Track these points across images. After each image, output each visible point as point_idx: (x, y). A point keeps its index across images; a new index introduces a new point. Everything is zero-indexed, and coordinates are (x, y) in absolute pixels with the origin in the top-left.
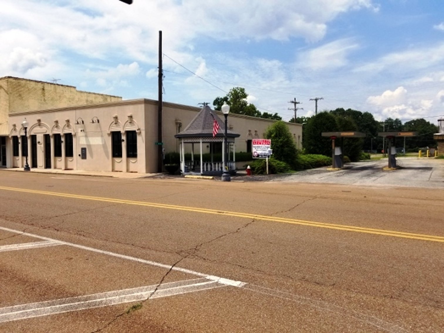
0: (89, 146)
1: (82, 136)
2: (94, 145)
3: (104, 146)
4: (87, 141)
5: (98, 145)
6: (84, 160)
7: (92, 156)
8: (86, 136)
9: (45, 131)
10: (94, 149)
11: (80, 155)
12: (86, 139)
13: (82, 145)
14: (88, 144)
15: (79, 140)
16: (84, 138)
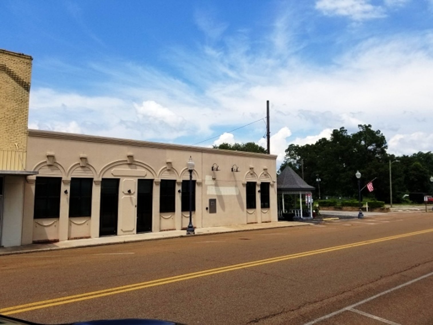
0: (220, 197)
1: (212, 185)
2: (227, 196)
3: (239, 197)
4: (218, 191)
5: (232, 196)
6: (213, 215)
7: (223, 207)
8: (216, 185)
9: (144, 175)
10: (226, 201)
11: (207, 209)
12: (215, 188)
13: (209, 195)
14: (219, 194)
15: (207, 190)
16: (214, 187)
